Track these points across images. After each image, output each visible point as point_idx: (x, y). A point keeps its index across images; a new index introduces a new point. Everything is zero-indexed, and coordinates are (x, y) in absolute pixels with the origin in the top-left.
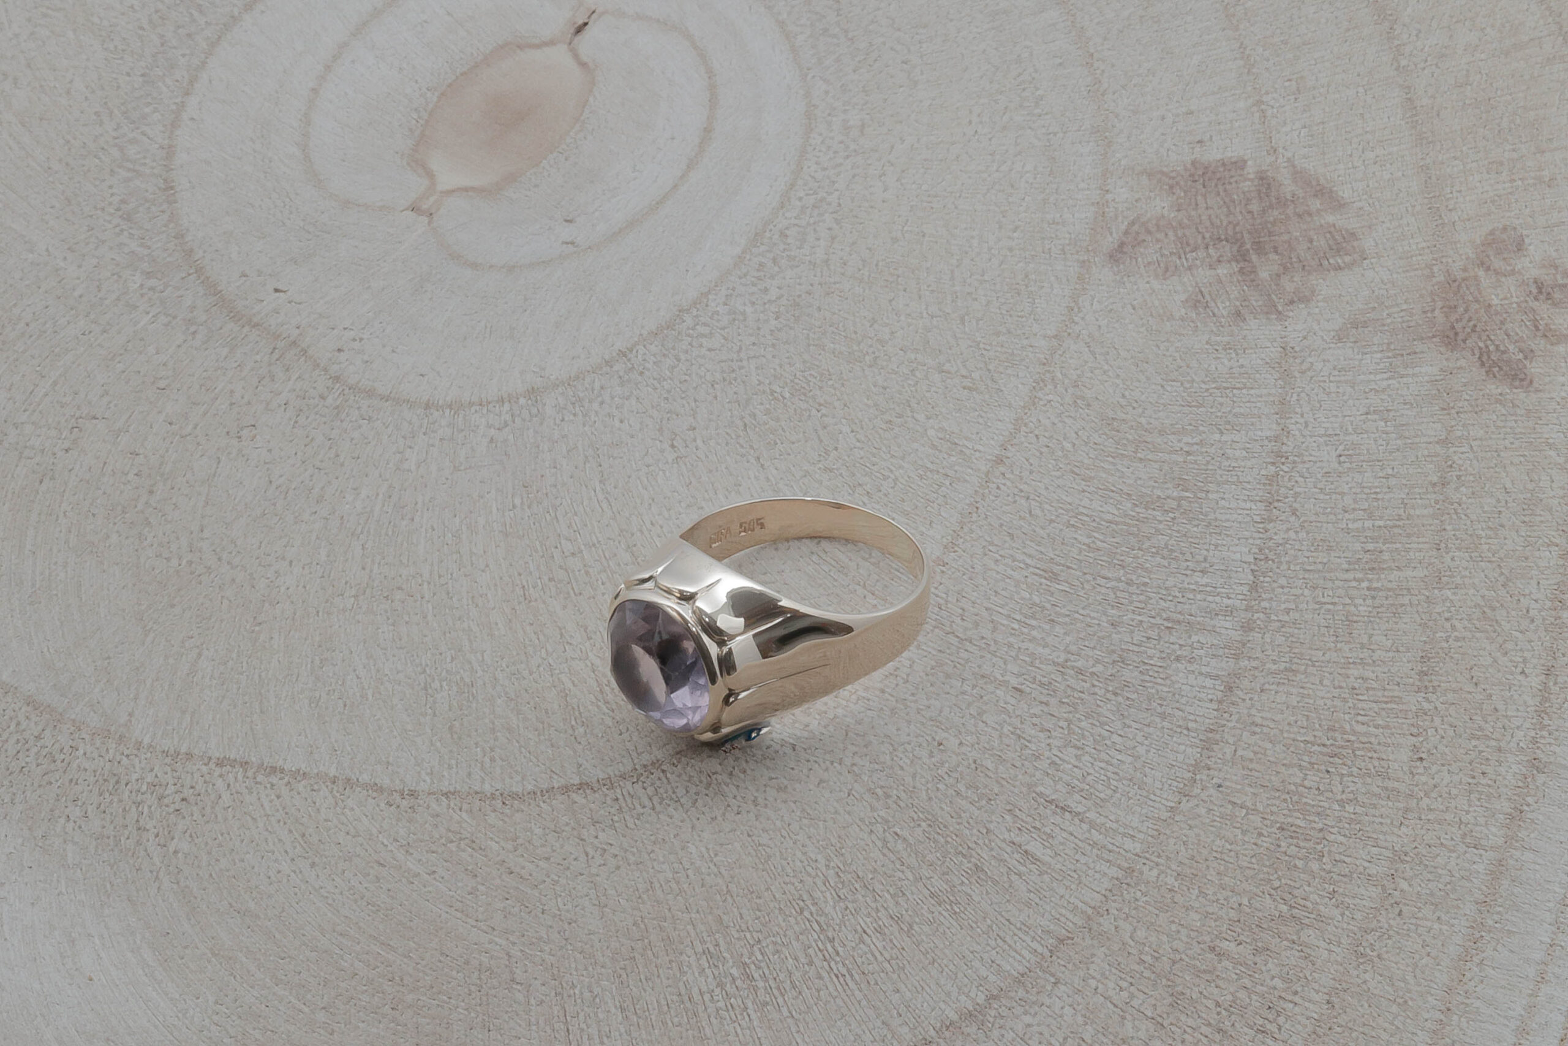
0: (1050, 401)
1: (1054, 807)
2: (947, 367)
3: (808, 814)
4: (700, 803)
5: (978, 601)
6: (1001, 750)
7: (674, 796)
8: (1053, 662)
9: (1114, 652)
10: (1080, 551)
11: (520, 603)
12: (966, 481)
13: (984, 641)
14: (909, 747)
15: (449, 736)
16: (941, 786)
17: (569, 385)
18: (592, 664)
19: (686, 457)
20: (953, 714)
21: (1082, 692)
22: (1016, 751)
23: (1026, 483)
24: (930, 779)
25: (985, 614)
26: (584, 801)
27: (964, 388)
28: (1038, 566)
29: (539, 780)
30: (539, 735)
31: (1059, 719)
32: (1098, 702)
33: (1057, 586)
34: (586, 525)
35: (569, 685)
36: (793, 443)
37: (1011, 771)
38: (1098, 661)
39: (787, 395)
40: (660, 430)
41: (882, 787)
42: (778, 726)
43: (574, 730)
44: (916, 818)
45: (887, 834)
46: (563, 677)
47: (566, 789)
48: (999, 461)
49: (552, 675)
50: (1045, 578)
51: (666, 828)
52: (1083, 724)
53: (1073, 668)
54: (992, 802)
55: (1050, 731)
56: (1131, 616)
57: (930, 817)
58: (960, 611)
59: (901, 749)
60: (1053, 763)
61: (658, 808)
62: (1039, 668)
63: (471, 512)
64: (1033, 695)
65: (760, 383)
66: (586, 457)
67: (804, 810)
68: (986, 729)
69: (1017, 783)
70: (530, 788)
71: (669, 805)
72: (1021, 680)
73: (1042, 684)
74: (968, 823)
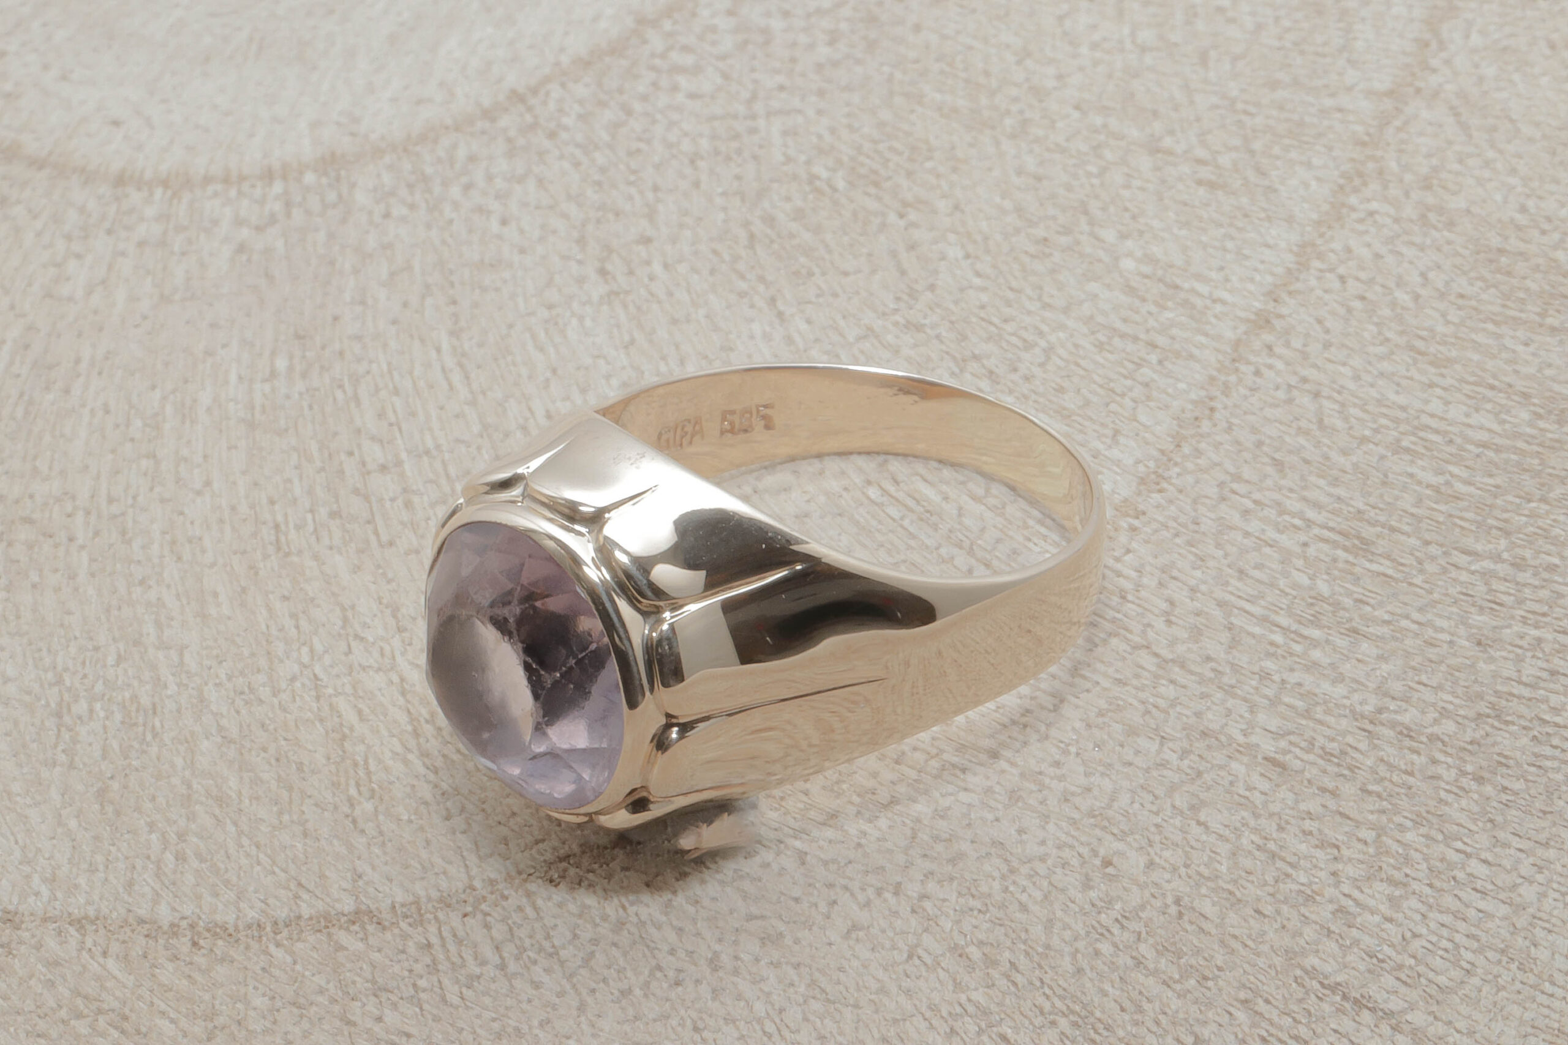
0: (1371, 214)
1: (1338, 998)
2: (1167, 142)
3: (823, 991)
4: (600, 958)
5: (1203, 588)
6: (1235, 882)
7: (546, 944)
8: (1353, 712)
9: (1480, 696)
10: (1419, 503)
11: (266, 557)
12: (1191, 356)
13: (1213, 664)
14: (1042, 869)
15: (97, 807)
16: (1105, 948)
17: (405, 150)
18: (402, 680)
19: (627, 292)
20: (1137, 806)
21: (1411, 774)
22: (1266, 884)
23: (1315, 366)
24: (1082, 933)
25: (1217, 613)
26: (360, 946)
27: (1200, 183)
28: (1331, 524)
29: (271, 901)
30: (280, 813)
31: (1358, 824)
32: (1443, 794)
33: (1368, 565)
34: (413, 414)
35: (350, 716)
36: (846, 274)
37: (1252, 922)
38: (1444, 713)
39: (841, 185)
40: (581, 241)
41: (981, 943)
42: (773, 815)
43: (352, 805)
44: (1047, 1006)
45: (985, 1038)
46: (342, 704)
47: (326, 922)
48: (1263, 321)
49: (318, 698)
50: (1346, 549)
51: (524, 1006)
52: (1410, 836)
53: (1393, 725)
54: (1210, 984)
55: (1338, 848)
56: (1517, 628)
57: (1077, 1008)
58: (1164, 606)
59: (1025, 870)
60: (1341, 910)
61: (512, 967)
62: (1321, 722)
63: (186, 381)
64: (1307, 775)
65: (789, 160)
66: (427, 287)
67: (813, 983)
68: (1204, 837)
69: (1265, 948)
70: (252, 915)
71: (535, 962)
72: (1283, 744)
73: (1327, 755)
74: (1157, 1023)
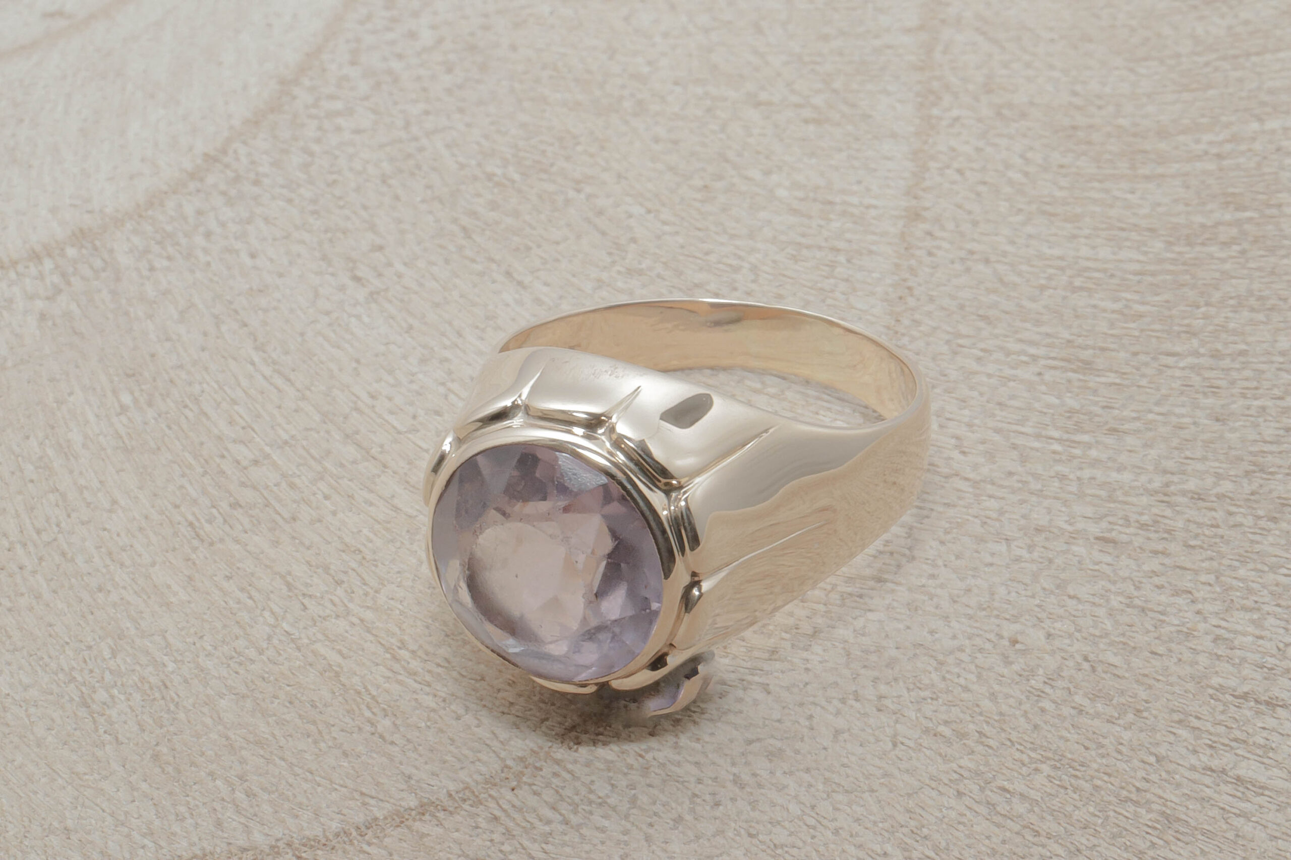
0: (957, 119)
1: (1252, 704)
2: (763, 96)
3: (838, 785)
4: (643, 799)
5: (977, 421)
6: (1123, 635)
7: (592, 797)
8: (1146, 490)
9: (1240, 459)
10: (1112, 325)
11: (195, 549)
12: (871, 252)
13: (1016, 477)
14: (964, 657)
15: (157, 770)
16: (1046, 704)
17: (140, 216)
18: (362, 620)
19: (387, 290)
20: (1014, 594)
21: (1217, 526)
22: (1148, 632)
23: (974, 240)
24: (1023, 697)
25: (997, 438)
26: (440, 830)
27: (806, 121)
28: (1052, 355)
29: (345, 811)
30: (315, 742)
31: (1196, 572)
32: (1251, 536)
33: (1098, 379)
34: (259, 416)
35: (334, 658)
36: (557, 243)
37: (1153, 661)
38: (1219, 476)
39: (516, 177)
40: (324, 258)
41: (946, 723)
42: (726, 661)
43: (372, 724)
44: (1025, 758)
45: (988, 793)
46: (320, 648)
47: (400, 818)
48: (915, 216)
49: (299, 649)
50: (1074, 371)
51: (600, 847)
52: (1242, 572)
53: (1184, 493)
54: (1145, 714)
55: (1190, 592)
56: (1241, 402)
57: (1050, 755)
58: (953, 441)
59: (951, 660)
60: (1217, 639)
61: (574, 820)
62: (1126, 503)
63: (53, 428)
64: (1136, 544)
65: (462, 166)
66: (216, 317)
67: (827, 781)
68: (1080, 607)
69: (1173, 679)
70: (335, 826)
71: (591, 813)
72: (1104, 525)
73: (1143, 526)
74: (1120, 752)
